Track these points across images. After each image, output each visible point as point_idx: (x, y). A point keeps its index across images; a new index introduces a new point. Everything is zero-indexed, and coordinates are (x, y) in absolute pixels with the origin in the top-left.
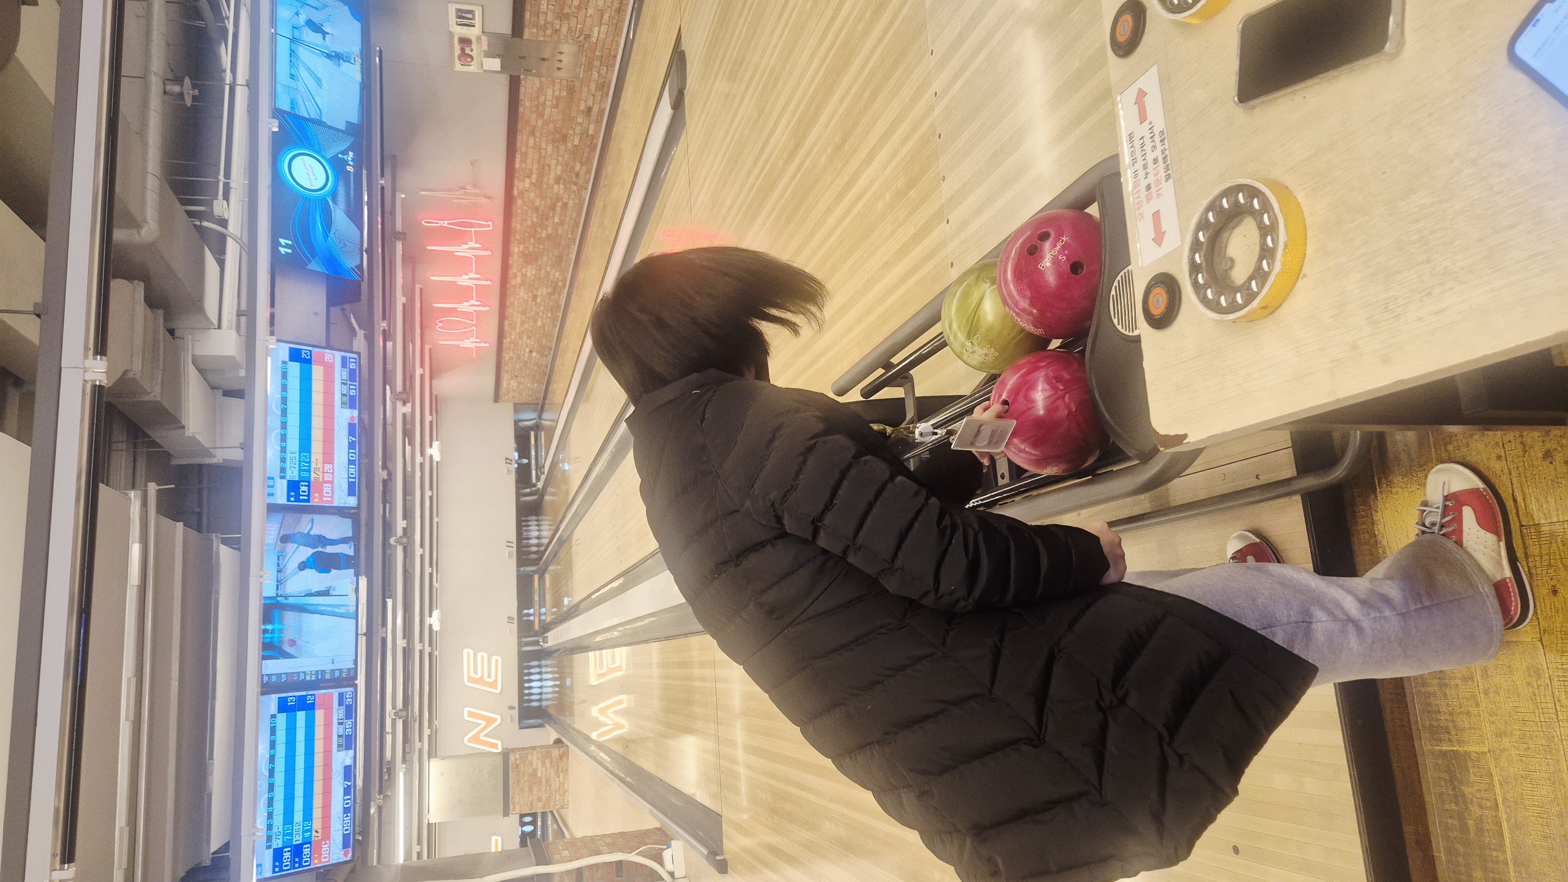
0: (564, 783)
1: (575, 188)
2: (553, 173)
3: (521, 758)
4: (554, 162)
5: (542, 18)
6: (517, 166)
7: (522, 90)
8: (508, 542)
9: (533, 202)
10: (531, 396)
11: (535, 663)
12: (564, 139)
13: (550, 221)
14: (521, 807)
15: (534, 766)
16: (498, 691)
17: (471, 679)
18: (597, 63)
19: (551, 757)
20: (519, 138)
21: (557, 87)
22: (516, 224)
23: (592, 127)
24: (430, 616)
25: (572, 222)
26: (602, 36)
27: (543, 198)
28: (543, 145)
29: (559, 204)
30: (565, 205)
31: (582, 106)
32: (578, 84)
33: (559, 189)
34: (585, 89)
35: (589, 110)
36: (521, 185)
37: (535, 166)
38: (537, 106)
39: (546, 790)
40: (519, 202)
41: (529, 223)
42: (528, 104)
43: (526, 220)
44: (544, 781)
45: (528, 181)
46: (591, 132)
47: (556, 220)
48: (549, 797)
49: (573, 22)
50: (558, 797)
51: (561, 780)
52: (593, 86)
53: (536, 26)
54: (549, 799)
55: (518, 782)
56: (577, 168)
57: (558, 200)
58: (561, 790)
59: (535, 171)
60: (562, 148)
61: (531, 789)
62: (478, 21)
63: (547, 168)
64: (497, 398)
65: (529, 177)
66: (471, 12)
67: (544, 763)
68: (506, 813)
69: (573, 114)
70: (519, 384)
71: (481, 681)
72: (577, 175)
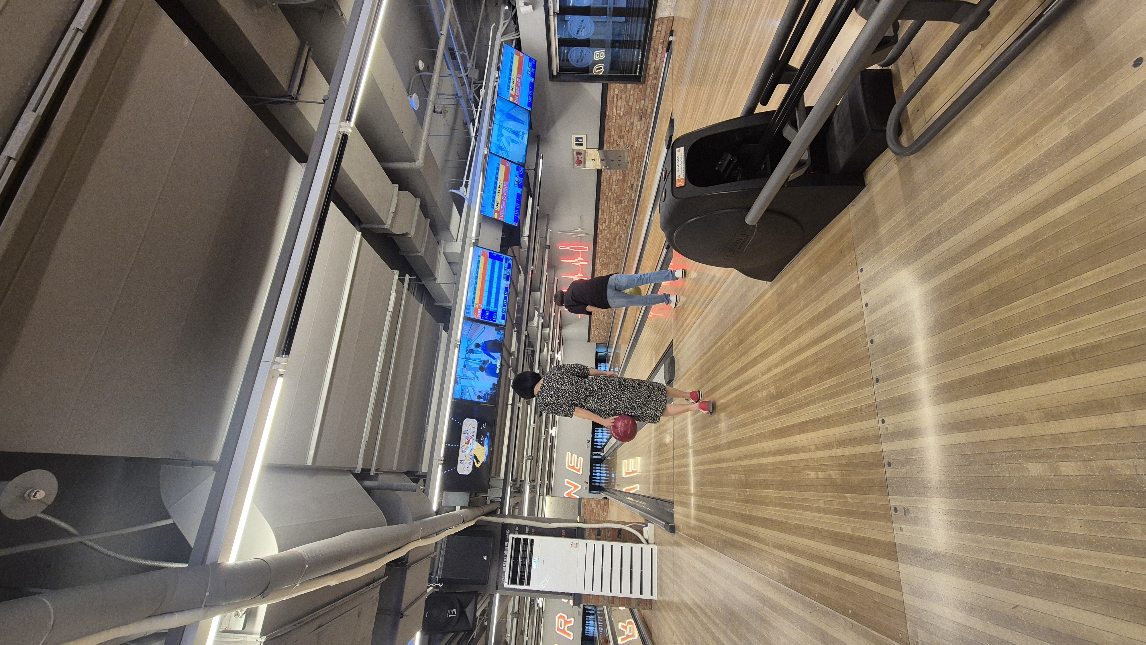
1: (625, 228)
2: (615, 220)
3: (587, 504)
4: (616, 214)
5: (612, 138)
6: (600, 217)
7: (602, 177)
9: (606, 236)
10: (604, 339)
11: (599, 465)
12: (621, 201)
13: (613, 246)
15: (593, 507)
17: (569, 466)
18: (636, 160)
19: (602, 505)
20: (601, 202)
21: (618, 174)
22: (598, 248)
23: (633, 195)
24: (552, 429)
25: (623, 246)
26: (639, 145)
27: (611, 234)
28: (611, 206)
29: (618, 237)
30: (620, 237)
31: (629, 185)
32: (627, 173)
33: (618, 229)
34: (630, 174)
35: (632, 185)
36: (601, 227)
37: (607, 217)
38: (609, 185)
40: (600, 236)
41: (604, 247)
42: (605, 184)
43: (603, 245)
45: (604, 224)
46: (633, 198)
47: (616, 246)
49: (626, 138)
51: (605, 516)
52: (634, 173)
53: (609, 143)
55: (585, 513)
56: (626, 217)
57: (617, 235)
59: (607, 220)
60: (620, 206)
62: (584, 143)
63: (612, 218)
64: (589, 341)
65: (605, 223)
66: (582, 138)
67: (597, 506)
69: (625, 188)
70: (598, 333)
71: (573, 467)
72: (626, 220)
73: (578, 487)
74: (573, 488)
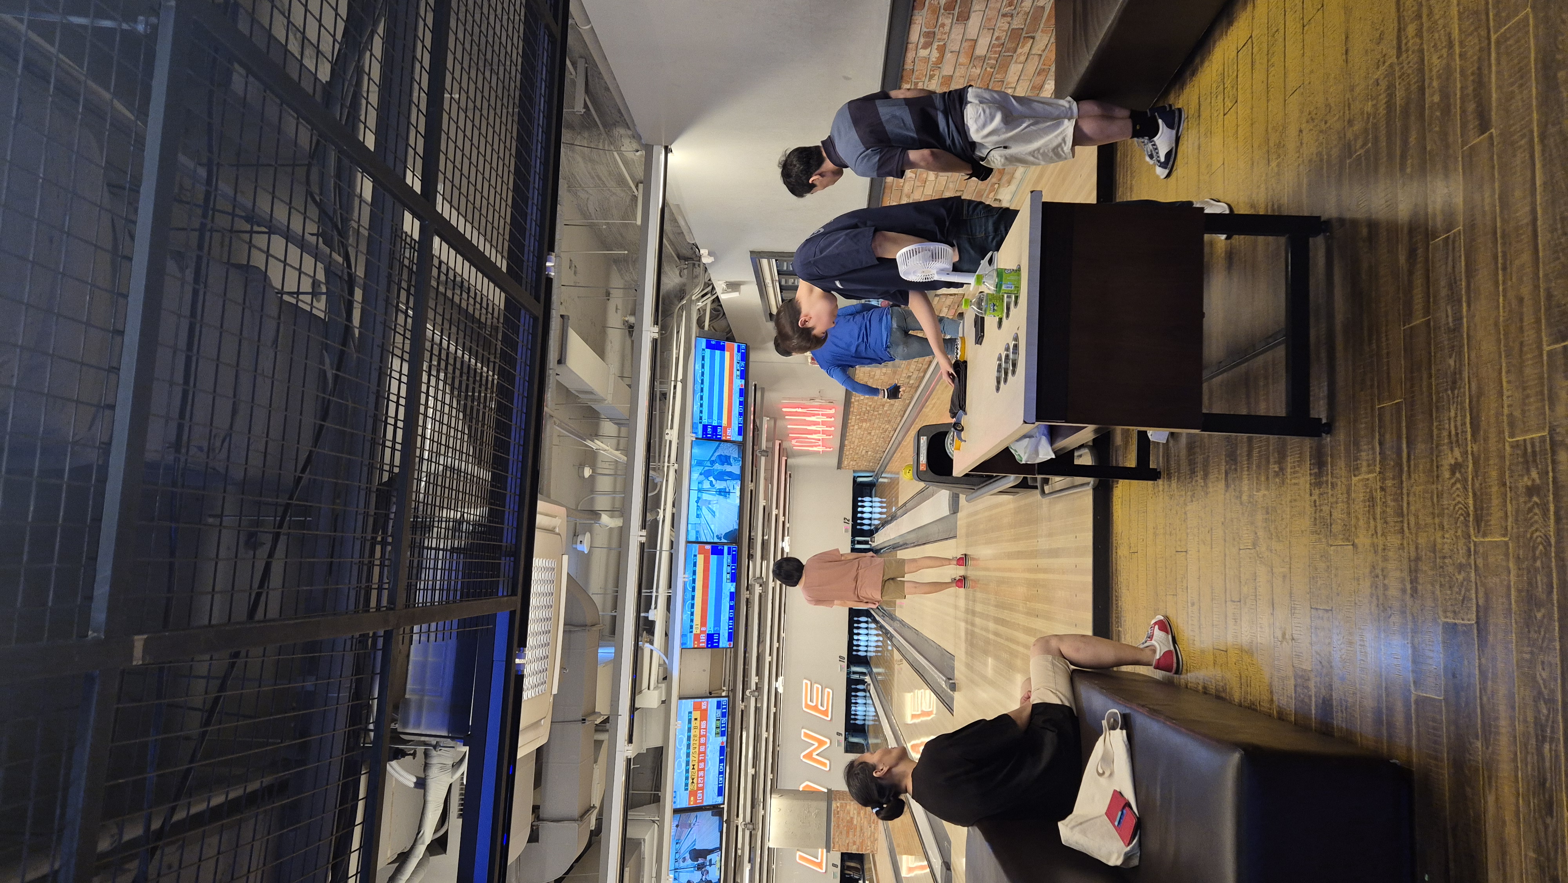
0: (874, 833)
3: (842, 806)
10: (867, 468)
14: (839, 847)
15: (851, 815)
16: (829, 719)
17: (807, 706)
22: (853, 411)
24: (777, 680)
39: (859, 836)
43: (861, 410)
44: (858, 829)
50: (868, 847)
54: (862, 843)
55: (838, 827)
61: (848, 833)
64: (839, 467)
68: (830, 850)
70: (857, 465)
71: (815, 708)
73: (825, 743)
74: (816, 744)
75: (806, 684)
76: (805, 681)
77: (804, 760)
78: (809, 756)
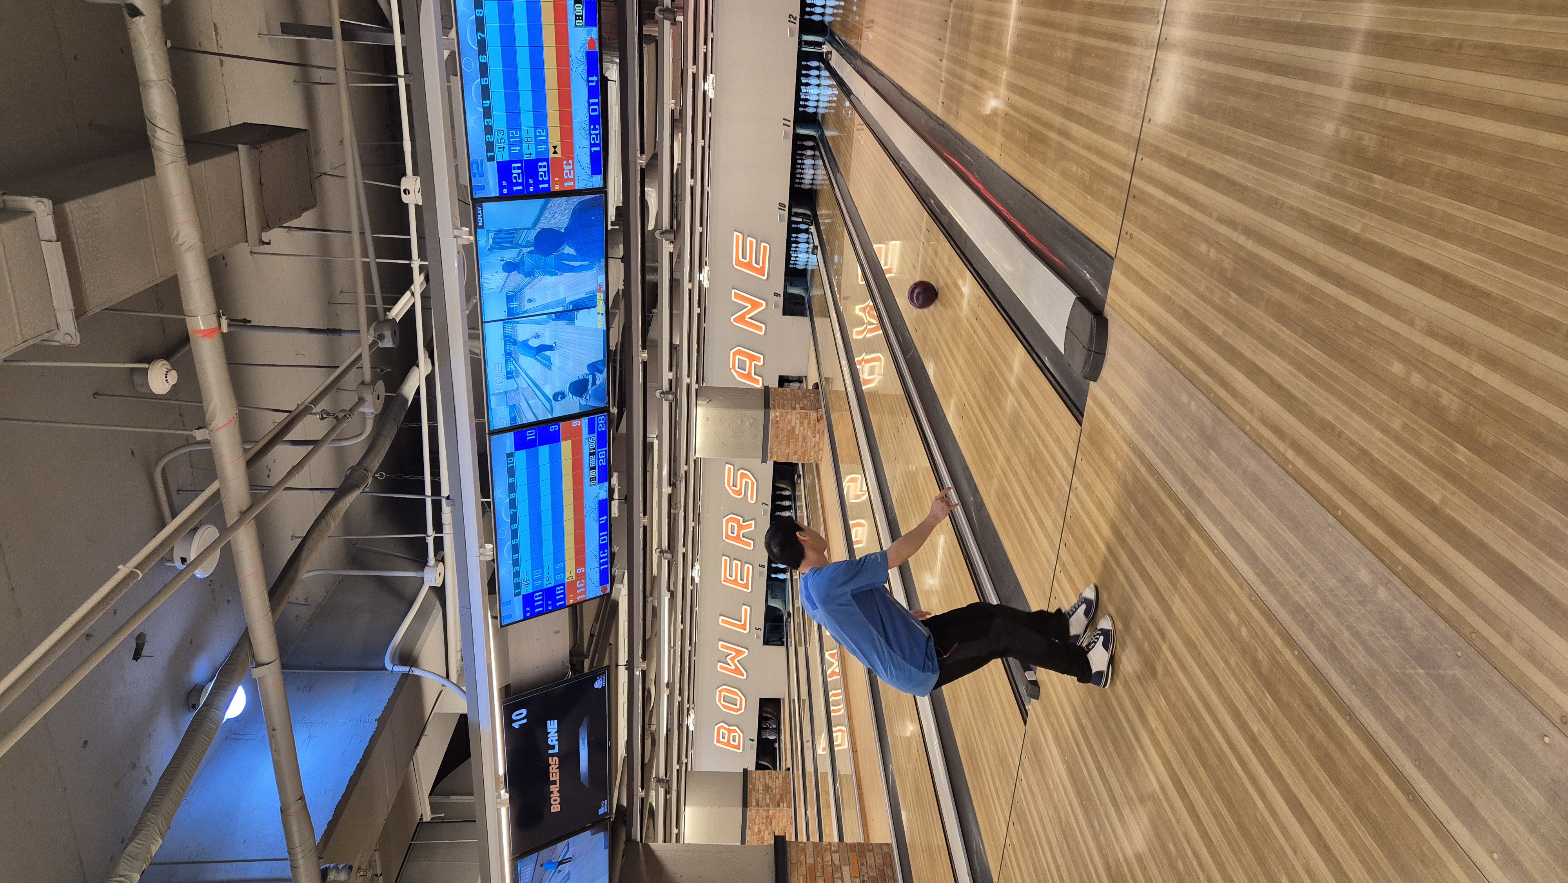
0: (819, 443)
3: (781, 415)
8: (784, 119)
14: (778, 456)
15: (793, 425)
16: (765, 278)
17: (739, 263)
19: (810, 419)
24: (700, 272)
39: (802, 446)
44: (800, 439)
48: (805, 452)
50: (812, 454)
51: (817, 439)
54: (804, 454)
55: (777, 436)
58: (816, 448)
61: (788, 443)
67: (802, 423)
68: (764, 460)
71: (749, 265)
73: (762, 304)
74: (750, 306)
75: (738, 237)
76: (736, 234)
77: (735, 323)
78: (741, 319)
